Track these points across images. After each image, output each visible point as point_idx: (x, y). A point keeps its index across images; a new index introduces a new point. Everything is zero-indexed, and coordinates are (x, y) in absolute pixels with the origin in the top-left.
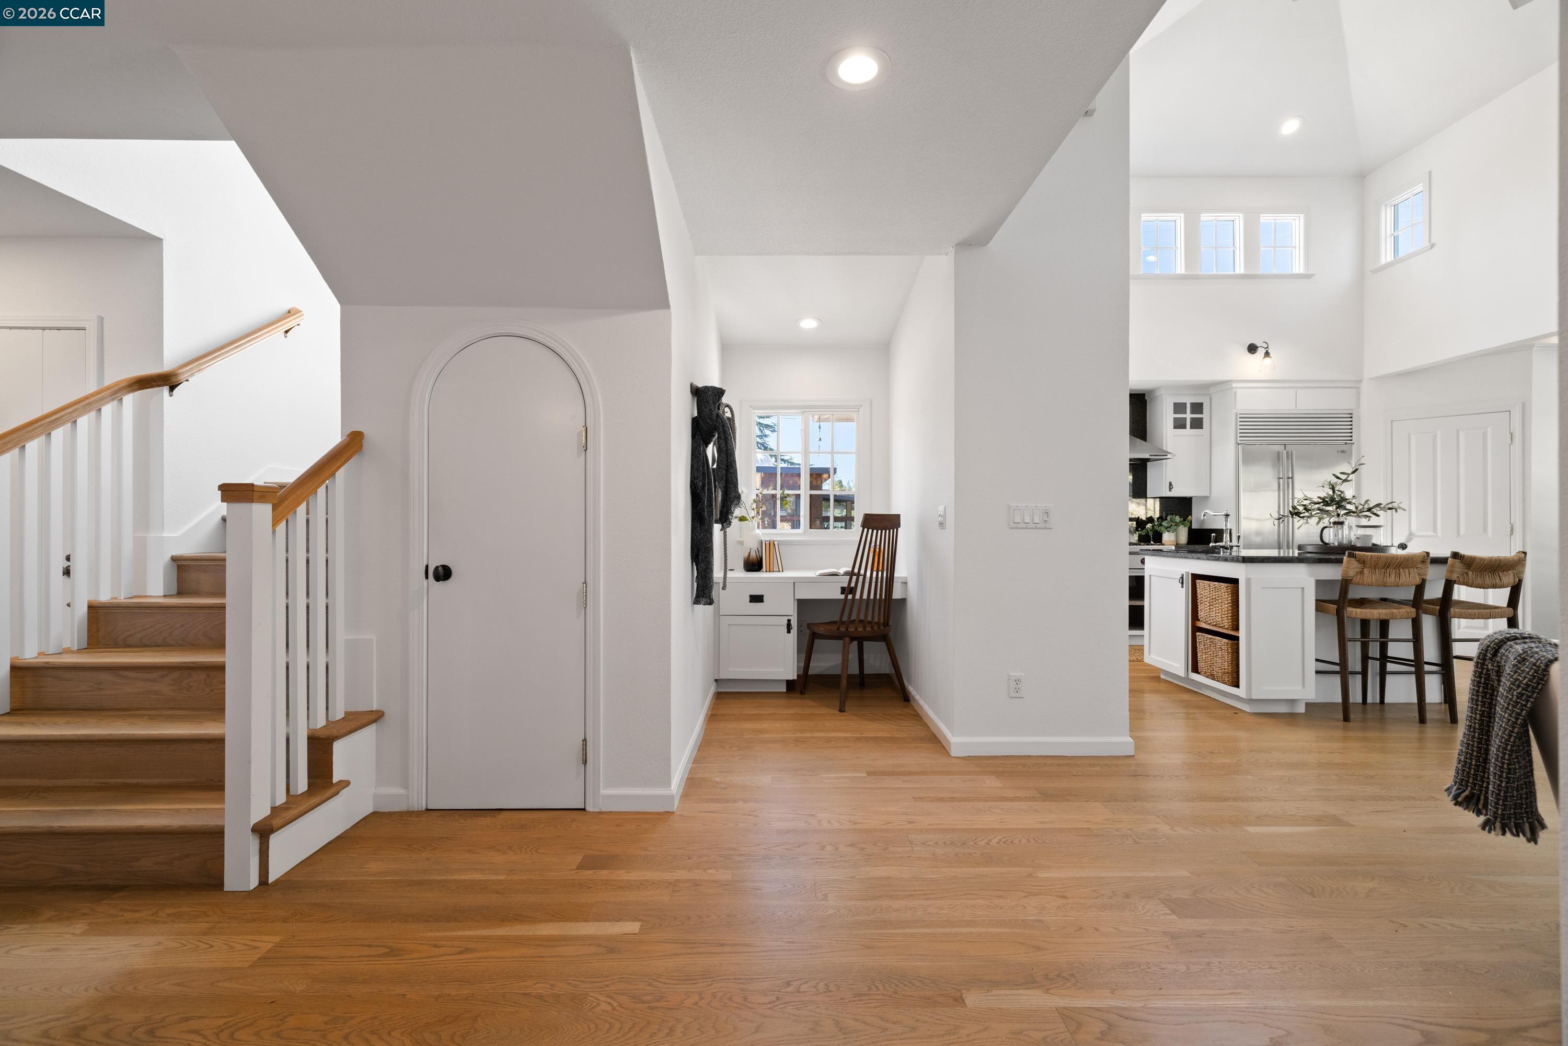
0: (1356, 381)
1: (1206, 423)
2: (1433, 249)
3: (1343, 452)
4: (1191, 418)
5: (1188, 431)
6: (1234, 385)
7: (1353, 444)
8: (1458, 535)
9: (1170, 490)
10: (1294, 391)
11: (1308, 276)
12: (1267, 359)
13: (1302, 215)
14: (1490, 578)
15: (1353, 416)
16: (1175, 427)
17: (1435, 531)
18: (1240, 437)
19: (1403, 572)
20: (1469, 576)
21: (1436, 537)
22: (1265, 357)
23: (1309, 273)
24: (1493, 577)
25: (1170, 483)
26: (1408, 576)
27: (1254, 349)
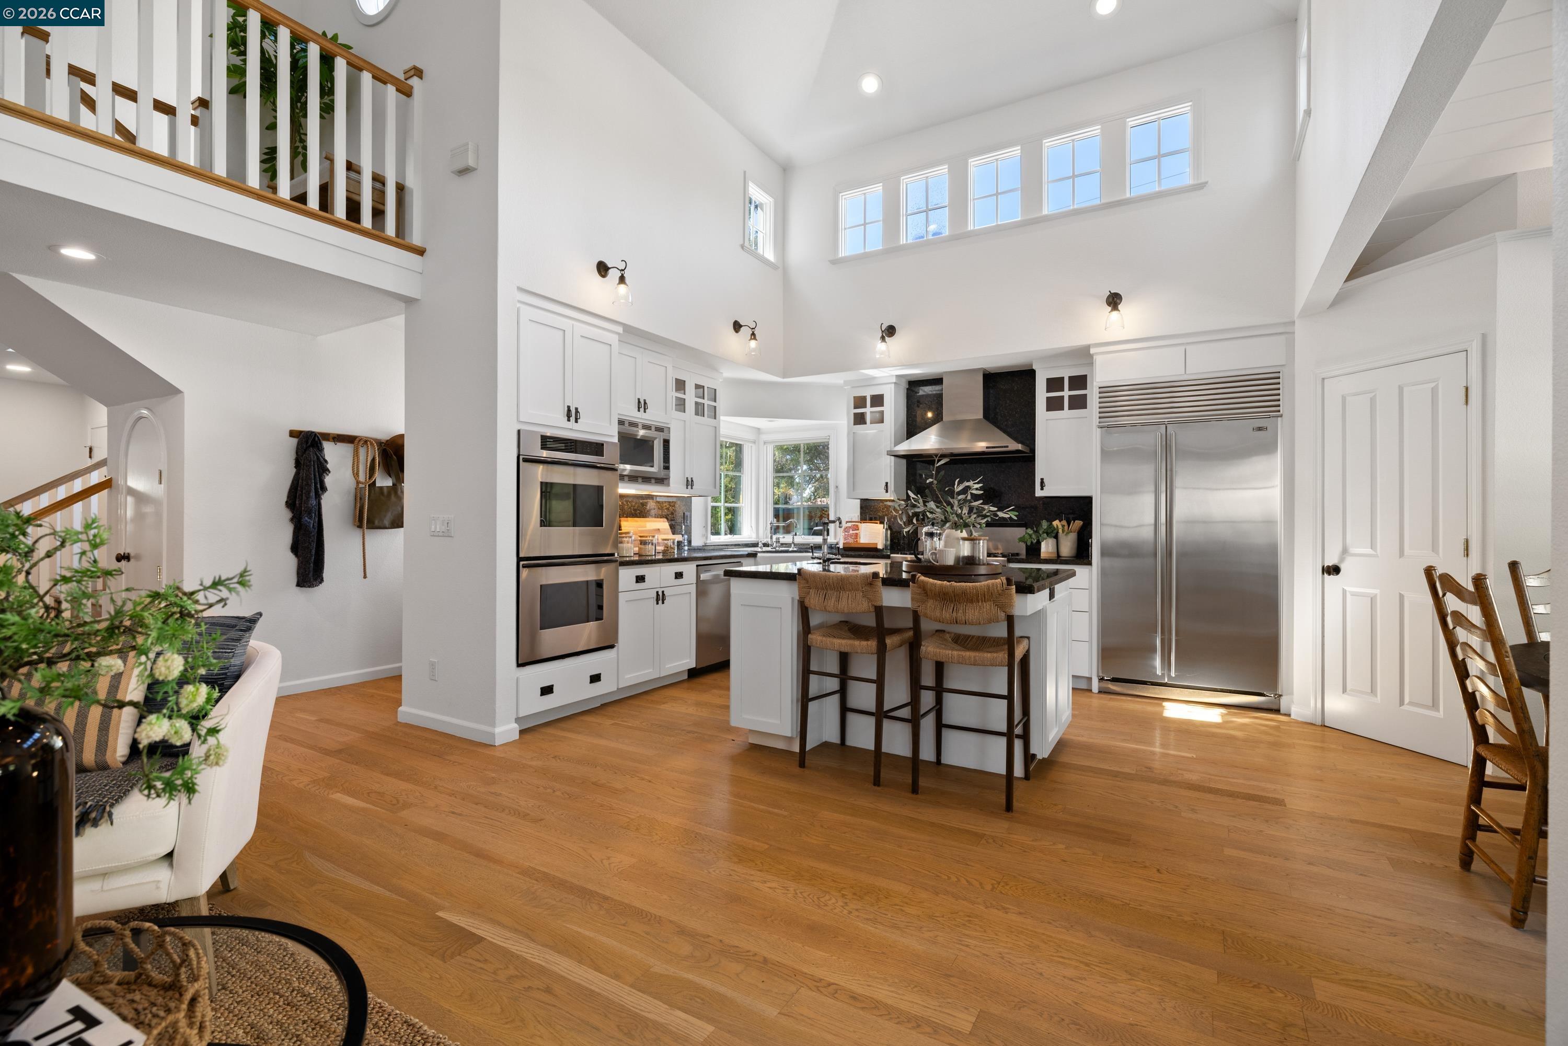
0: (1285, 324)
1: (1088, 401)
2: (1311, 116)
3: (1260, 429)
4: (1069, 396)
5: (1066, 412)
6: (1092, 351)
7: (1281, 416)
8: (1402, 553)
9: (1042, 489)
10: (1183, 348)
11: (1200, 187)
12: (1115, 313)
13: (1190, 103)
14: (951, 610)
15: (1281, 375)
16: (1048, 409)
17: (1373, 546)
18: (1099, 418)
19: (844, 595)
20: (929, 605)
21: (1376, 556)
22: (1112, 310)
23: (1200, 182)
24: (955, 608)
25: (1042, 480)
26: (850, 601)
27: (1114, 300)
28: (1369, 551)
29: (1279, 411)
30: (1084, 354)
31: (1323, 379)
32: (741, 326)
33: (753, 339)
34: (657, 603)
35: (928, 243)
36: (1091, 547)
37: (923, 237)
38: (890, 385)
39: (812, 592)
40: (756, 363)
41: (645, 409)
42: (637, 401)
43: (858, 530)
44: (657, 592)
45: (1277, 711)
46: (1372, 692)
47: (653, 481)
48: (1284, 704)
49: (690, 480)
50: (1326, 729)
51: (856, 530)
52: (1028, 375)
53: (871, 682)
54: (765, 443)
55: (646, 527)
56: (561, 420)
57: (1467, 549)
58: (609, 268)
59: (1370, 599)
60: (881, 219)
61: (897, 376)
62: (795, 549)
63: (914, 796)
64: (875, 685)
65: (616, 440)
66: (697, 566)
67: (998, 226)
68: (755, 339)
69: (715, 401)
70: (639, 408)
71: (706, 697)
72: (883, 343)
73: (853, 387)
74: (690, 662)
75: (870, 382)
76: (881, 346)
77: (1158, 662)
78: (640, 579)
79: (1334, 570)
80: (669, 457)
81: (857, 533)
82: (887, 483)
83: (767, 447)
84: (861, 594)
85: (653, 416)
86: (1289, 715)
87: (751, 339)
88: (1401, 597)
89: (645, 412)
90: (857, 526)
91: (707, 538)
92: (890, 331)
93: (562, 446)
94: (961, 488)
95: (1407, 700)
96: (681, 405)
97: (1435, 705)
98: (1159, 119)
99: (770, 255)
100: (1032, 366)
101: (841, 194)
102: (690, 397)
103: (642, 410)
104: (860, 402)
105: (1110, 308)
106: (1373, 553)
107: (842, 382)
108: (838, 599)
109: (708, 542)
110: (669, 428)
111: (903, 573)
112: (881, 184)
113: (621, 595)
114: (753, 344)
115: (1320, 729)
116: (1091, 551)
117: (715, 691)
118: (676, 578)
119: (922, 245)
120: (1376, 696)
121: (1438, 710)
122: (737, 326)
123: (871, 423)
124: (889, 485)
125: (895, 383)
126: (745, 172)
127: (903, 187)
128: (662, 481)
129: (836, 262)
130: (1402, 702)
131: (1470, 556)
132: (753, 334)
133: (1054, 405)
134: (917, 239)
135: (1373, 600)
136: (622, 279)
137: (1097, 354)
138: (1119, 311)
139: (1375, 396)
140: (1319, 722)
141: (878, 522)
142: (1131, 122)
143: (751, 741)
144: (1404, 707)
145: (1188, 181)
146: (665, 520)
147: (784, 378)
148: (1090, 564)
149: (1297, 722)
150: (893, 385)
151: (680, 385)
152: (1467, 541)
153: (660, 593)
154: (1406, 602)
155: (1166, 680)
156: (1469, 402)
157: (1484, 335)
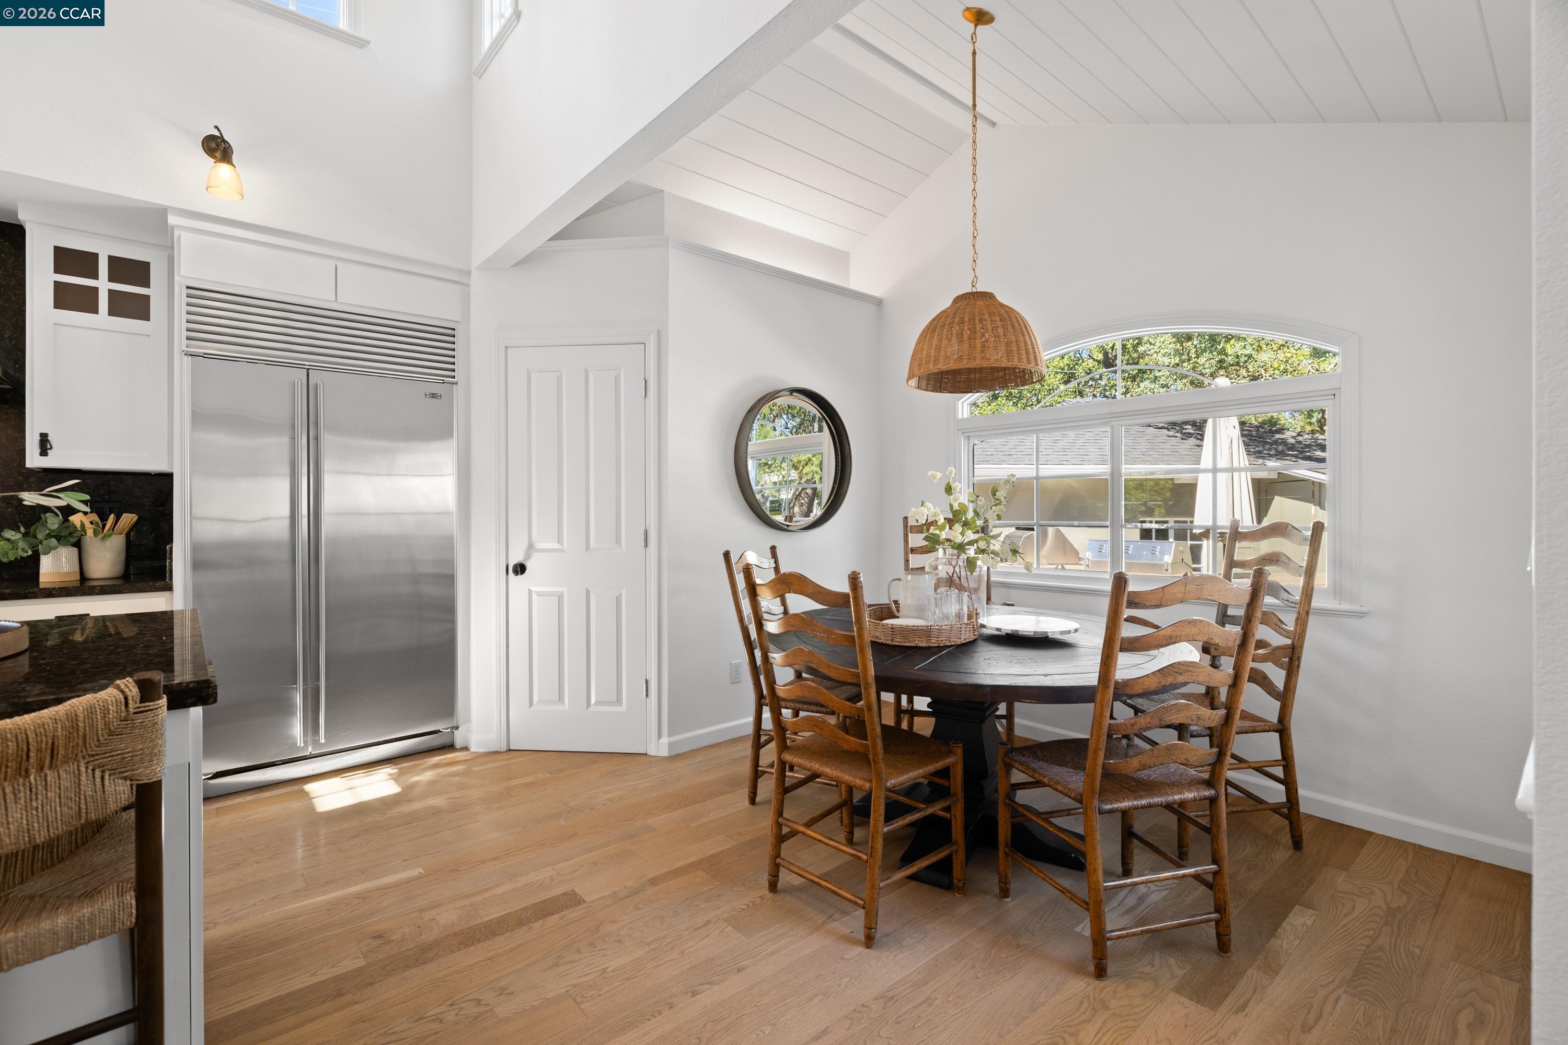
0: (460, 270)
1: (157, 311)
2: (521, 19)
3: (433, 396)
4: (111, 291)
5: (104, 320)
6: (172, 220)
7: (456, 384)
8: (588, 547)
9: (43, 453)
12: (226, 168)
15: (456, 333)
16: (57, 306)
17: (560, 541)
18: (188, 338)
21: (562, 551)
22: (219, 162)
25: (44, 439)
27: (218, 148)
28: (557, 546)
29: (454, 377)
30: (151, 219)
31: (507, 348)
36: (171, 559)
45: (450, 747)
46: (559, 700)
48: (459, 738)
50: (513, 753)
57: (646, 540)
59: (557, 597)
77: (298, 728)
79: (520, 569)
86: (465, 749)
88: (588, 592)
95: (593, 701)
97: (619, 701)
100: (16, 216)
106: (561, 547)
115: (505, 756)
116: (171, 566)
120: (564, 703)
121: (621, 704)
130: (589, 705)
131: (649, 546)
133: (75, 300)
135: (560, 598)
137: (182, 229)
138: (233, 166)
139: (562, 374)
140: (504, 748)
144: (590, 709)
148: (169, 588)
149: (479, 756)
152: (646, 532)
154: (593, 598)
155: (310, 749)
156: (648, 395)
157: (659, 332)
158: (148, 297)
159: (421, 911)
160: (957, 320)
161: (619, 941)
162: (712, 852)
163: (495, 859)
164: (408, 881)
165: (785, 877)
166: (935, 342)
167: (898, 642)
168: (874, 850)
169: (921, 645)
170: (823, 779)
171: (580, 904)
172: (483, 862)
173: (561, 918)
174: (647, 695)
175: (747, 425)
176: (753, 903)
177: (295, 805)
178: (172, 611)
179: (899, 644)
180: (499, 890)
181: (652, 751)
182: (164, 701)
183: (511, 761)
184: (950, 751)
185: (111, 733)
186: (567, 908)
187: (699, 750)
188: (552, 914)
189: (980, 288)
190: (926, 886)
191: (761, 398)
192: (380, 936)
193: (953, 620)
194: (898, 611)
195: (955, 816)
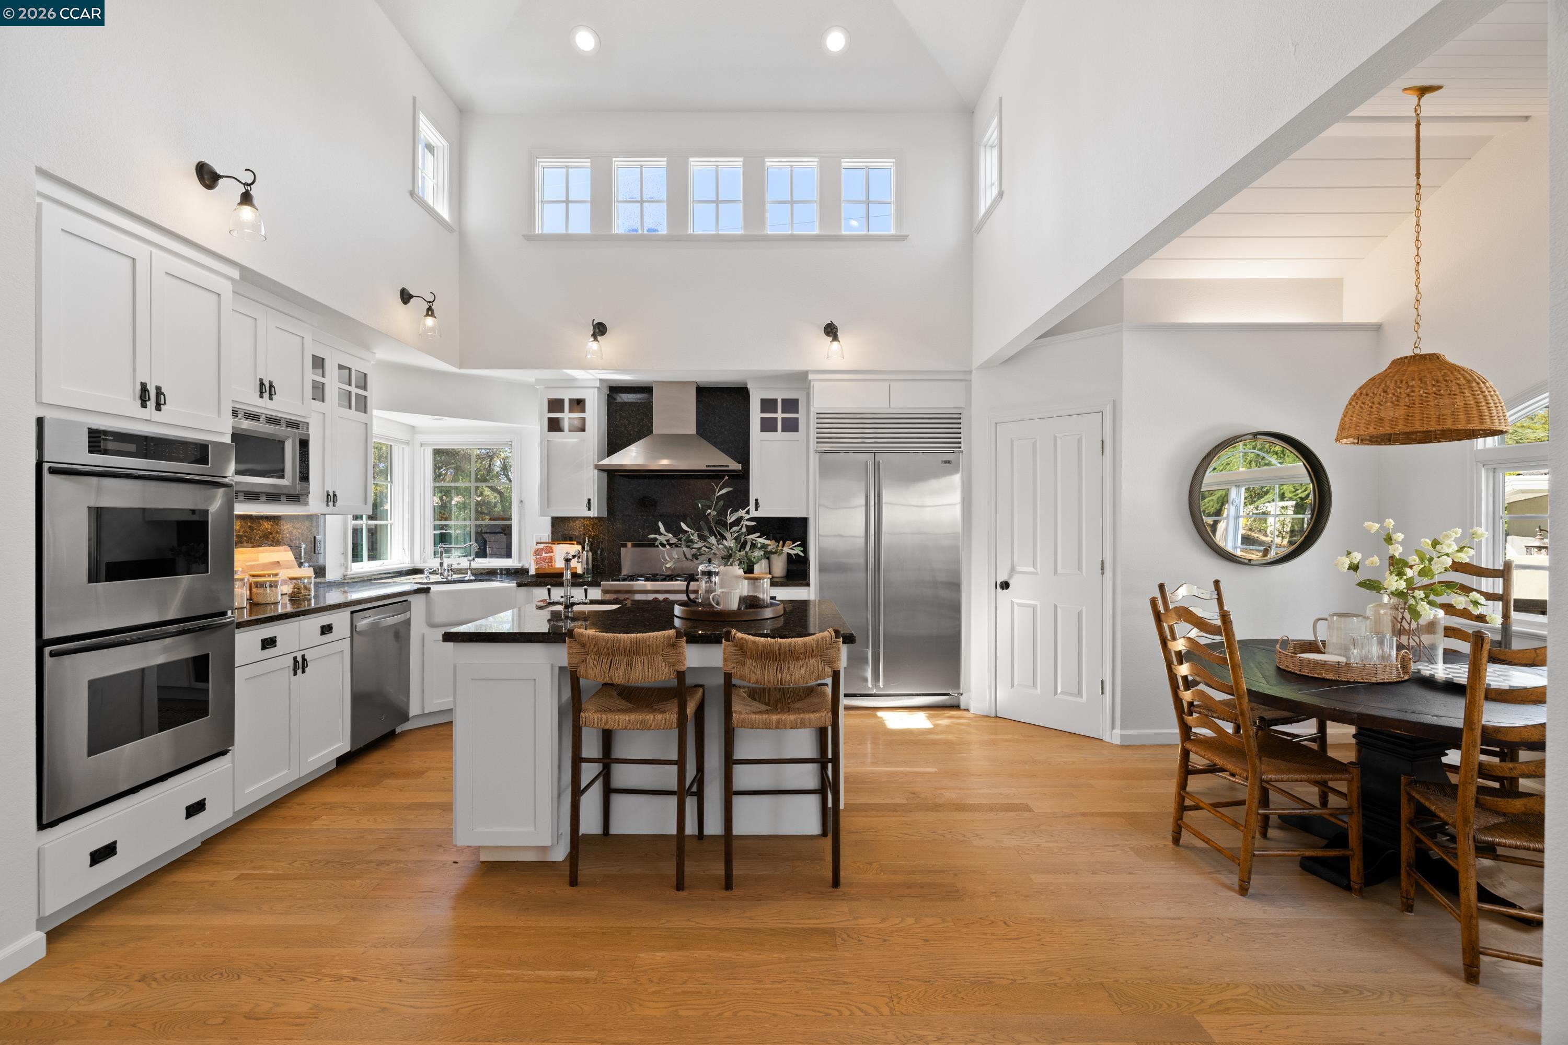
0: (965, 372)
1: (802, 425)
2: (1004, 197)
3: (947, 462)
4: (782, 418)
5: (779, 434)
6: (811, 377)
7: (962, 452)
8: (1056, 572)
9: (756, 509)
10: (887, 384)
11: (900, 238)
12: (835, 343)
13: (894, 160)
14: (775, 671)
15: (962, 416)
16: (763, 430)
17: (1034, 566)
18: (817, 443)
19: (637, 661)
20: (747, 666)
21: (1036, 574)
22: (833, 340)
23: (903, 234)
24: (779, 668)
25: (757, 500)
26: (646, 668)
27: (831, 331)
28: (1032, 569)
29: (960, 448)
30: (801, 378)
31: (996, 423)
32: (411, 297)
33: (430, 316)
34: (295, 674)
35: (642, 238)
36: (809, 568)
37: (637, 231)
38: (591, 390)
39: (590, 659)
40: (429, 346)
41: (271, 395)
42: (258, 383)
43: (552, 552)
44: (295, 658)
45: (957, 707)
46: (1034, 686)
47: (283, 498)
48: (963, 701)
49: (331, 494)
50: (999, 719)
51: (549, 552)
52: (740, 394)
53: (671, 764)
54: (422, 445)
55: (257, 560)
56: (134, 407)
57: (1103, 569)
58: (220, 177)
59: (1032, 608)
60: (589, 199)
61: (601, 380)
62: (473, 578)
63: (728, 893)
64: (676, 766)
65: (228, 440)
66: (352, 613)
67: (718, 235)
68: (433, 315)
69: (365, 389)
70: (261, 393)
71: (377, 796)
72: (595, 342)
73: (545, 388)
74: (343, 746)
75: (571, 383)
76: (593, 345)
77: (869, 674)
78: (269, 643)
79: (1005, 585)
80: (308, 464)
81: (551, 557)
82: (589, 500)
83: (424, 450)
84: (661, 658)
85: (282, 406)
86: (967, 710)
87: (427, 315)
88: (1056, 607)
89: (271, 399)
90: (551, 547)
91: (346, 568)
92: (600, 330)
93: (132, 448)
94: (733, 519)
95: (1059, 691)
96: (319, 392)
97: (1080, 693)
98: (867, 166)
99: (444, 211)
100: (747, 384)
101: (538, 160)
102: (333, 383)
103: (266, 395)
104: (555, 405)
105: (831, 339)
106: (1035, 571)
107: (533, 380)
108: (630, 666)
109: (349, 573)
110: (307, 423)
111: (676, 619)
112: (589, 160)
113: (238, 672)
114: (430, 321)
115: (993, 720)
116: (809, 572)
117: (388, 782)
118: (323, 633)
119: (633, 238)
120: (1037, 689)
121: (1081, 697)
122: (406, 297)
123: (570, 431)
124: (591, 501)
125: (598, 388)
126: (414, 99)
127: (615, 169)
128: (295, 498)
129: (531, 238)
130: (1056, 693)
131: (1105, 574)
132: (430, 309)
133: (768, 426)
134: (630, 231)
135: (1034, 609)
136: (246, 198)
137: (814, 380)
138: (839, 341)
139: (1036, 441)
140: (993, 715)
141: (575, 542)
142: (845, 163)
143: (483, 859)
144: (1057, 696)
145: (893, 231)
146: (288, 548)
147: (460, 368)
148: (808, 585)
149: (976, 716)
150: (597, 389)
151: (319, 363)
152: (1103, 562)
153: (300, 659)
154: (1059, 611)
155: (875, 691)
156: (1104, 453)
157: (1114, 401)
158: (797, 419)
159: (936, 789)
160: (1381, 388)
161: (1052, 836)
162: (1135, 811)
163: (980, 775)
164: (929, 773)
165: (1186, 837)
166: (1357, 409)
167: (1305, 672)
168: (1248, 823)
169: (1328, 678)
170: (1238, 779)
171: (1030, 811)
172: (973, 775)
173: (1017, 815)
174: (1103, 693)
175: (1202, 471)
176: (1157, 846)
177: (869, 721)
178: (809, 600)
179: (1307, 674)
180: (982, 791)
181: (1107, 738)
182: (841, 639)
183: (999, 724)
184: (1346, 770)
185: (826, 649)
186: (1021, 811)
187: (1149, 746)
188: (1011, 811)
189: (1425, 350)
190: (1324, 882)
191: (1219, 445)
192: (914, 793)
193: (1375, 661)
194: (1324, 647)
195: (1351, 827)
